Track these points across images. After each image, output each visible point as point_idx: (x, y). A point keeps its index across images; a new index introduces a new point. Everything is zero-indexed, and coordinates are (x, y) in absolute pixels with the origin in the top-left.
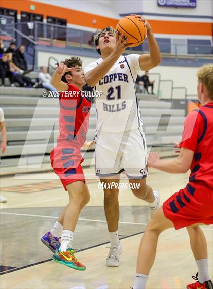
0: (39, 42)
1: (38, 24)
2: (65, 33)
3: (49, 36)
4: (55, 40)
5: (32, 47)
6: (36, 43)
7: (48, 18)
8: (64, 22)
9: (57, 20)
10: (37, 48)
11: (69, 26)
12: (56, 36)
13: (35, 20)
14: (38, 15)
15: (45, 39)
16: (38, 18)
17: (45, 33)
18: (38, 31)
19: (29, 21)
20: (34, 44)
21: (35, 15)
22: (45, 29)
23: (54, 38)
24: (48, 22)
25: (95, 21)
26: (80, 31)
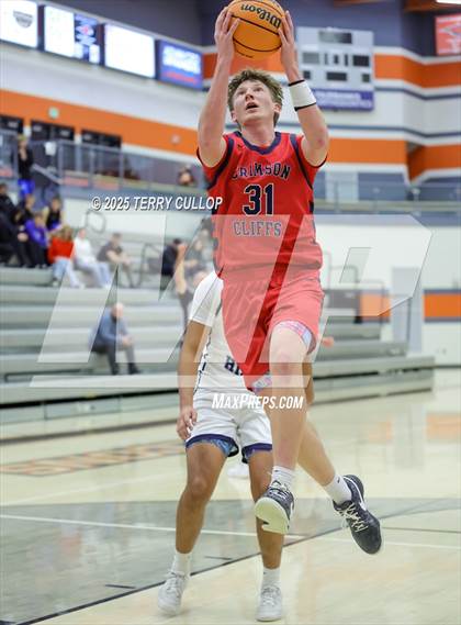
0: (68, 181)
1: (65, 145)
2: (117, 163)
3: (86, 168)
4: (99, 177)
5: (53, 190)
6: (60, 181)
7: (84, 132)
8: (115, 141)
9: (101, 138)
10: (63, 192)
11: (126, 148)
12: (101, 167)
13: (58, 137)
14: (65, 128)
15: (79, 173)
16: (65, 133)
17: (79, 162)
18: (64, 158)
19: (48, 138)
20: (57, 185)
21: (58, 128)
22: (78, 154)
23: (96, 172)
24: (84, 141)
25: (176, 139)
26: (147, 158)
